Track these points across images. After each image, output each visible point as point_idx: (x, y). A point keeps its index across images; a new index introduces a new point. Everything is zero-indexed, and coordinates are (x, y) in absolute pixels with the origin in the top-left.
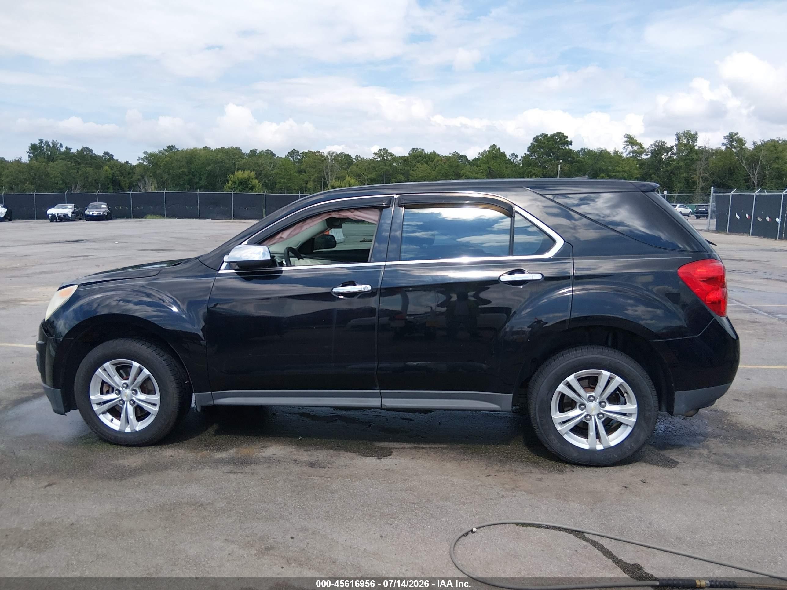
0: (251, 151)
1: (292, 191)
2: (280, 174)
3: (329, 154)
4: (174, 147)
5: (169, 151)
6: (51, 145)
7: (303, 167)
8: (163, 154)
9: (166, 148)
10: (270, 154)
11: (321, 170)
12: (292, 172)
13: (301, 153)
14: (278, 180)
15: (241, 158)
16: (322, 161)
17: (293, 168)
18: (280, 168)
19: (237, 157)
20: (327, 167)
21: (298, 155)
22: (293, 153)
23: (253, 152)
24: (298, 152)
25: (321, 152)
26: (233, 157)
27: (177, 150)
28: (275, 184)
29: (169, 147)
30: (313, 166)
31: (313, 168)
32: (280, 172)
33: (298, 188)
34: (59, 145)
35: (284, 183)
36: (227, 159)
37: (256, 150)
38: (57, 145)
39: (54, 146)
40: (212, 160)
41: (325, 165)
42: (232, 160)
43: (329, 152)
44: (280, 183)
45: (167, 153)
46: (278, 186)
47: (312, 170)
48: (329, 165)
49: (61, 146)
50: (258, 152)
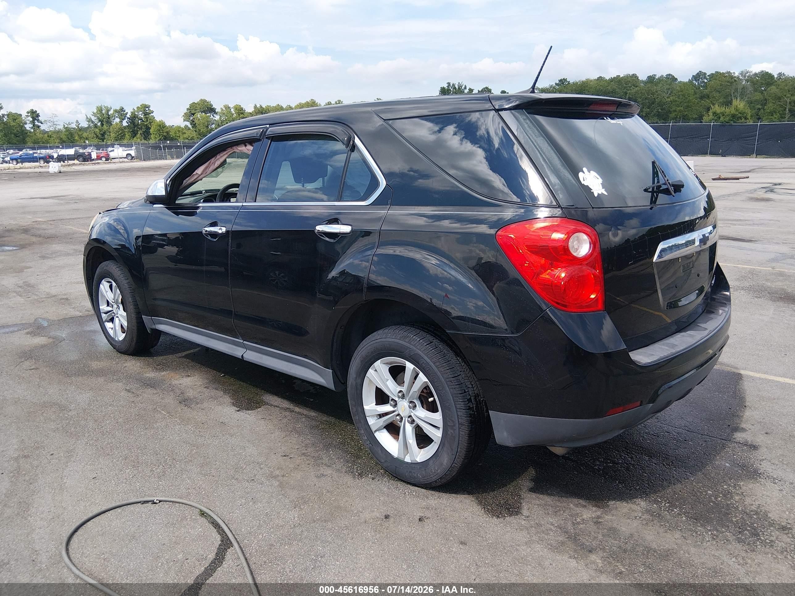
0: (649, 77)
1: (689, 120)
2: (676, 101)
3: (742, 73)
4: (565, 80)
5: (560, 85)
6: (457, 88)
7: (706, 91)
8: (554, 88)
9: (558, 82)
10: (671, 79)
11: (728, 93)
12: (691, 98)
13: (708, 76)
14: (674, 109)
15: (634, 86)
16: (732, 83)
17: (693, 93)
18: (677, 94)
19: (630, 85)
20: (736, 90)
21: (705, 78)
22: (699, 76)
23: (651, 79)
24: (705, 74)
25: (731, 72)
26: (625, 86)
27: (569, 82)
28: (670, 112)
29: (560, 81)
30: (720, 90)
31: (719, 92)
32: (677, 99)
33: (696, 116)
34: (463, 88)
35: (680, 111)
36: (619, 88)
37: (655, 75)
38: (462, 87)
39: (459, 88)
40: (602, 90)
41: (734, 87)
42: (624, 89)
43: (742, 72)
44: (675, 111)
45: (557, 87)
46: (673, 115)
47: (718, 94)
48: (740, 87)
49: (465, 88)
50: (657, 77)
